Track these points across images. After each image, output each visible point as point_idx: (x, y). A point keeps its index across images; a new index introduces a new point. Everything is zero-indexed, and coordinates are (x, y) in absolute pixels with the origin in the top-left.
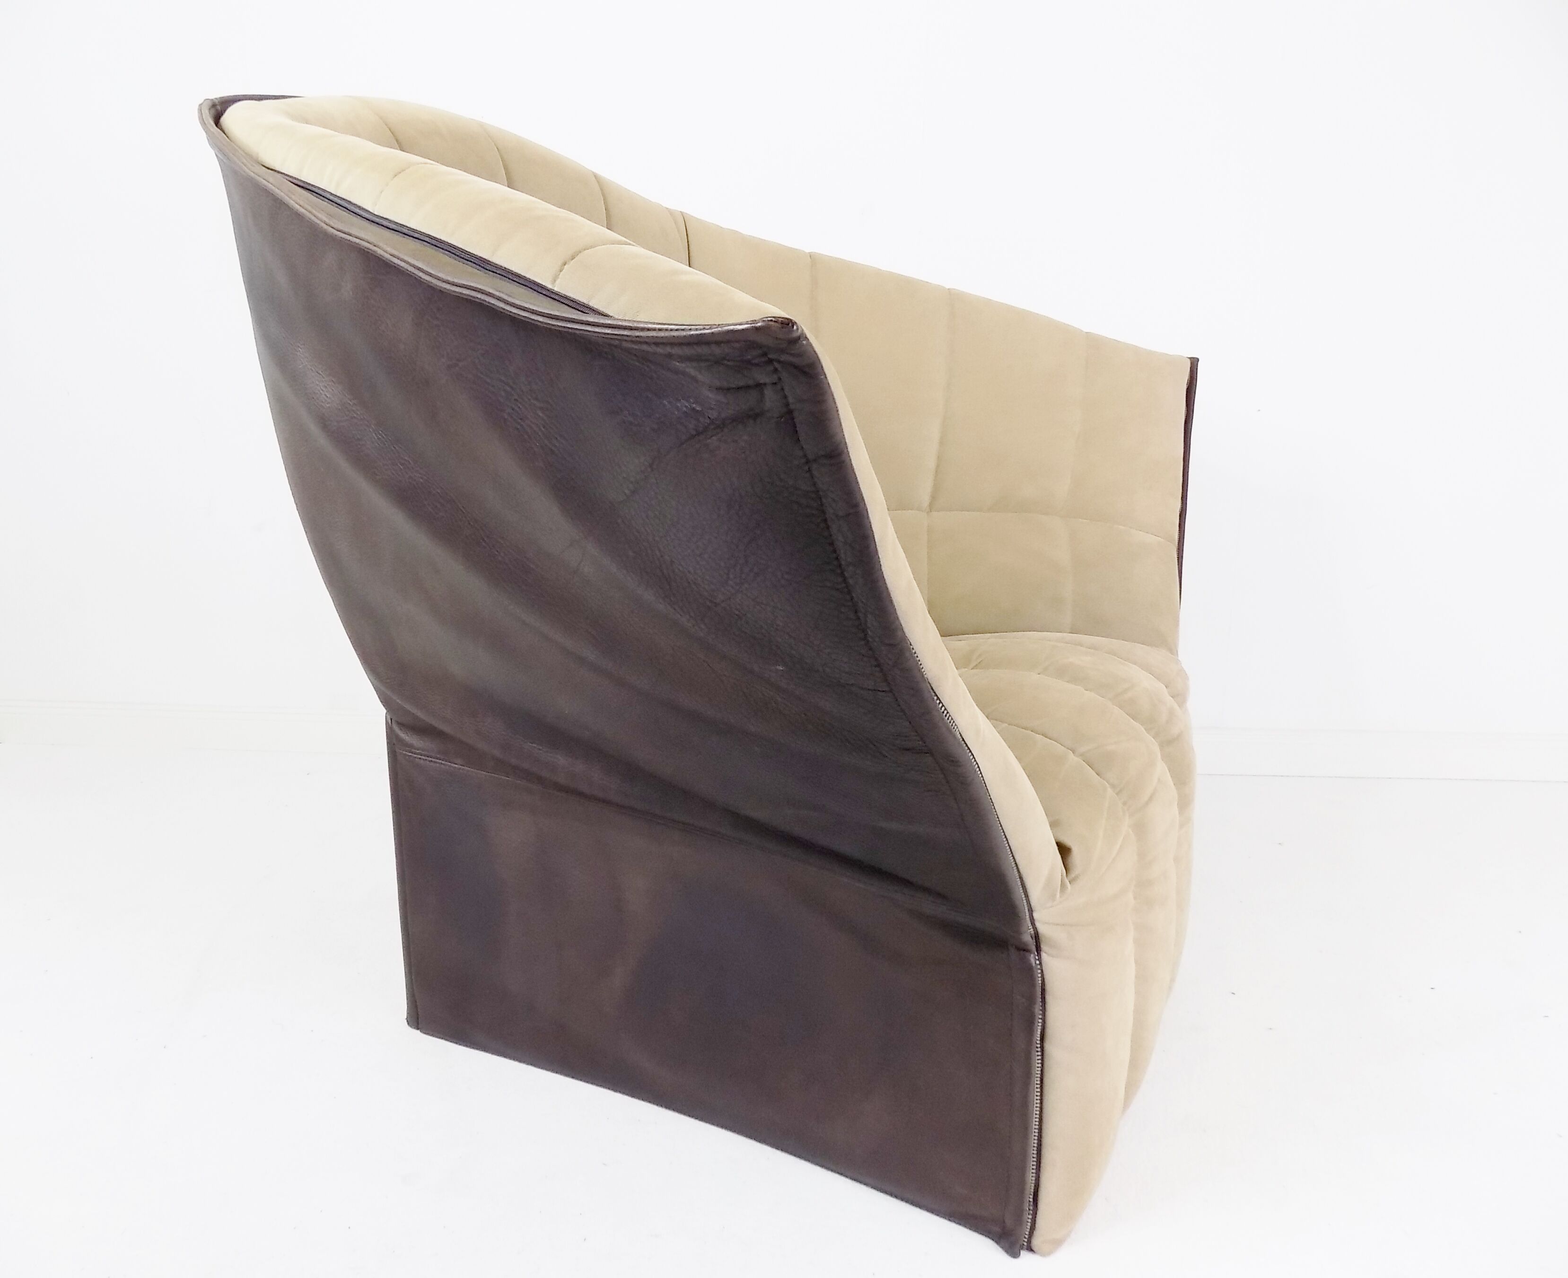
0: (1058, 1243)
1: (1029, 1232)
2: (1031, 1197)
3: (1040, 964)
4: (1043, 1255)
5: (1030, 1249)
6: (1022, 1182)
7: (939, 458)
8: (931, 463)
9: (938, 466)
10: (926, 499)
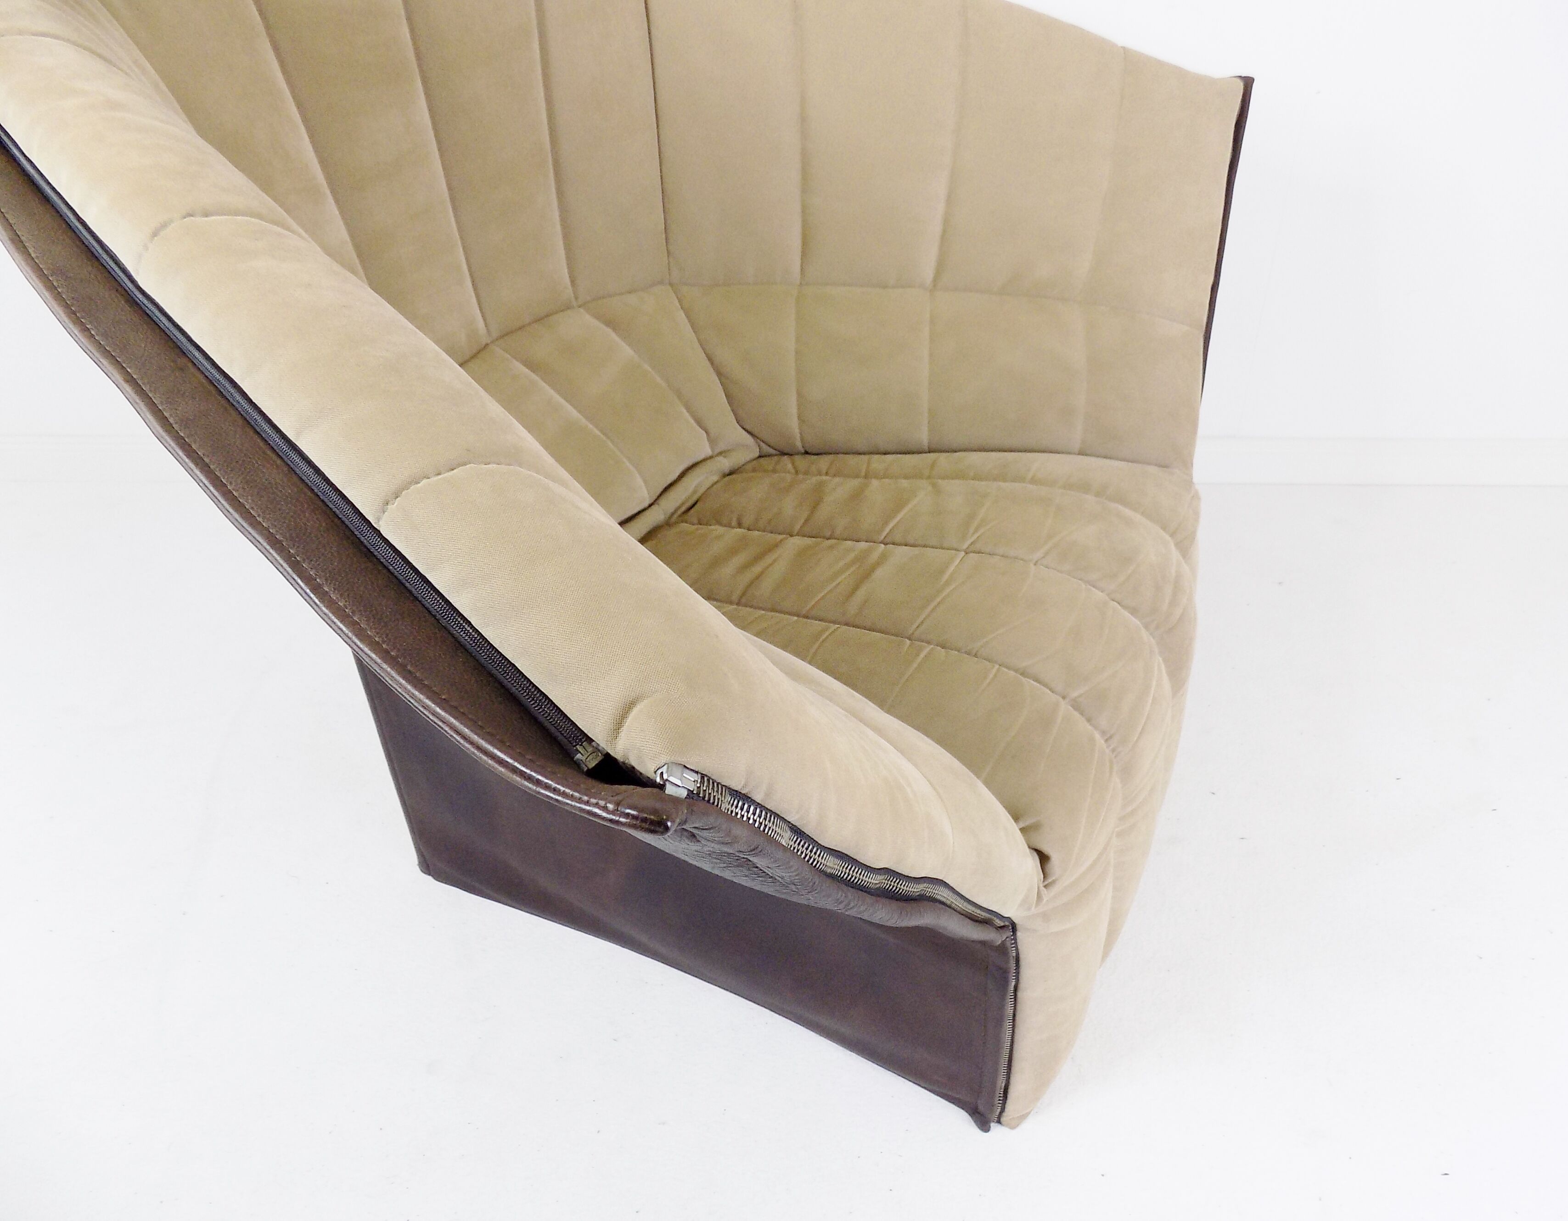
0: (1023, 1117)
1: (1004, 1092)
2: (1002, 1090)
3: (1016, 943)
4: (1013, 1128)
5: (999, 1122)
6: (994, 1084)
7: (946, 222)
8: (935, 228)
9: (944, 231)
10: (928, 272)
